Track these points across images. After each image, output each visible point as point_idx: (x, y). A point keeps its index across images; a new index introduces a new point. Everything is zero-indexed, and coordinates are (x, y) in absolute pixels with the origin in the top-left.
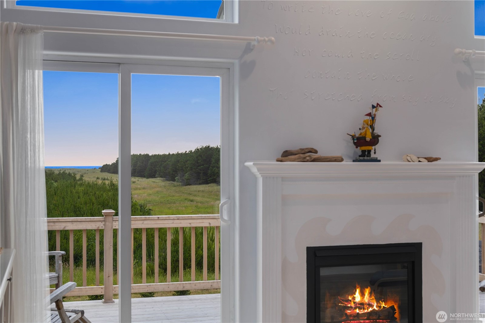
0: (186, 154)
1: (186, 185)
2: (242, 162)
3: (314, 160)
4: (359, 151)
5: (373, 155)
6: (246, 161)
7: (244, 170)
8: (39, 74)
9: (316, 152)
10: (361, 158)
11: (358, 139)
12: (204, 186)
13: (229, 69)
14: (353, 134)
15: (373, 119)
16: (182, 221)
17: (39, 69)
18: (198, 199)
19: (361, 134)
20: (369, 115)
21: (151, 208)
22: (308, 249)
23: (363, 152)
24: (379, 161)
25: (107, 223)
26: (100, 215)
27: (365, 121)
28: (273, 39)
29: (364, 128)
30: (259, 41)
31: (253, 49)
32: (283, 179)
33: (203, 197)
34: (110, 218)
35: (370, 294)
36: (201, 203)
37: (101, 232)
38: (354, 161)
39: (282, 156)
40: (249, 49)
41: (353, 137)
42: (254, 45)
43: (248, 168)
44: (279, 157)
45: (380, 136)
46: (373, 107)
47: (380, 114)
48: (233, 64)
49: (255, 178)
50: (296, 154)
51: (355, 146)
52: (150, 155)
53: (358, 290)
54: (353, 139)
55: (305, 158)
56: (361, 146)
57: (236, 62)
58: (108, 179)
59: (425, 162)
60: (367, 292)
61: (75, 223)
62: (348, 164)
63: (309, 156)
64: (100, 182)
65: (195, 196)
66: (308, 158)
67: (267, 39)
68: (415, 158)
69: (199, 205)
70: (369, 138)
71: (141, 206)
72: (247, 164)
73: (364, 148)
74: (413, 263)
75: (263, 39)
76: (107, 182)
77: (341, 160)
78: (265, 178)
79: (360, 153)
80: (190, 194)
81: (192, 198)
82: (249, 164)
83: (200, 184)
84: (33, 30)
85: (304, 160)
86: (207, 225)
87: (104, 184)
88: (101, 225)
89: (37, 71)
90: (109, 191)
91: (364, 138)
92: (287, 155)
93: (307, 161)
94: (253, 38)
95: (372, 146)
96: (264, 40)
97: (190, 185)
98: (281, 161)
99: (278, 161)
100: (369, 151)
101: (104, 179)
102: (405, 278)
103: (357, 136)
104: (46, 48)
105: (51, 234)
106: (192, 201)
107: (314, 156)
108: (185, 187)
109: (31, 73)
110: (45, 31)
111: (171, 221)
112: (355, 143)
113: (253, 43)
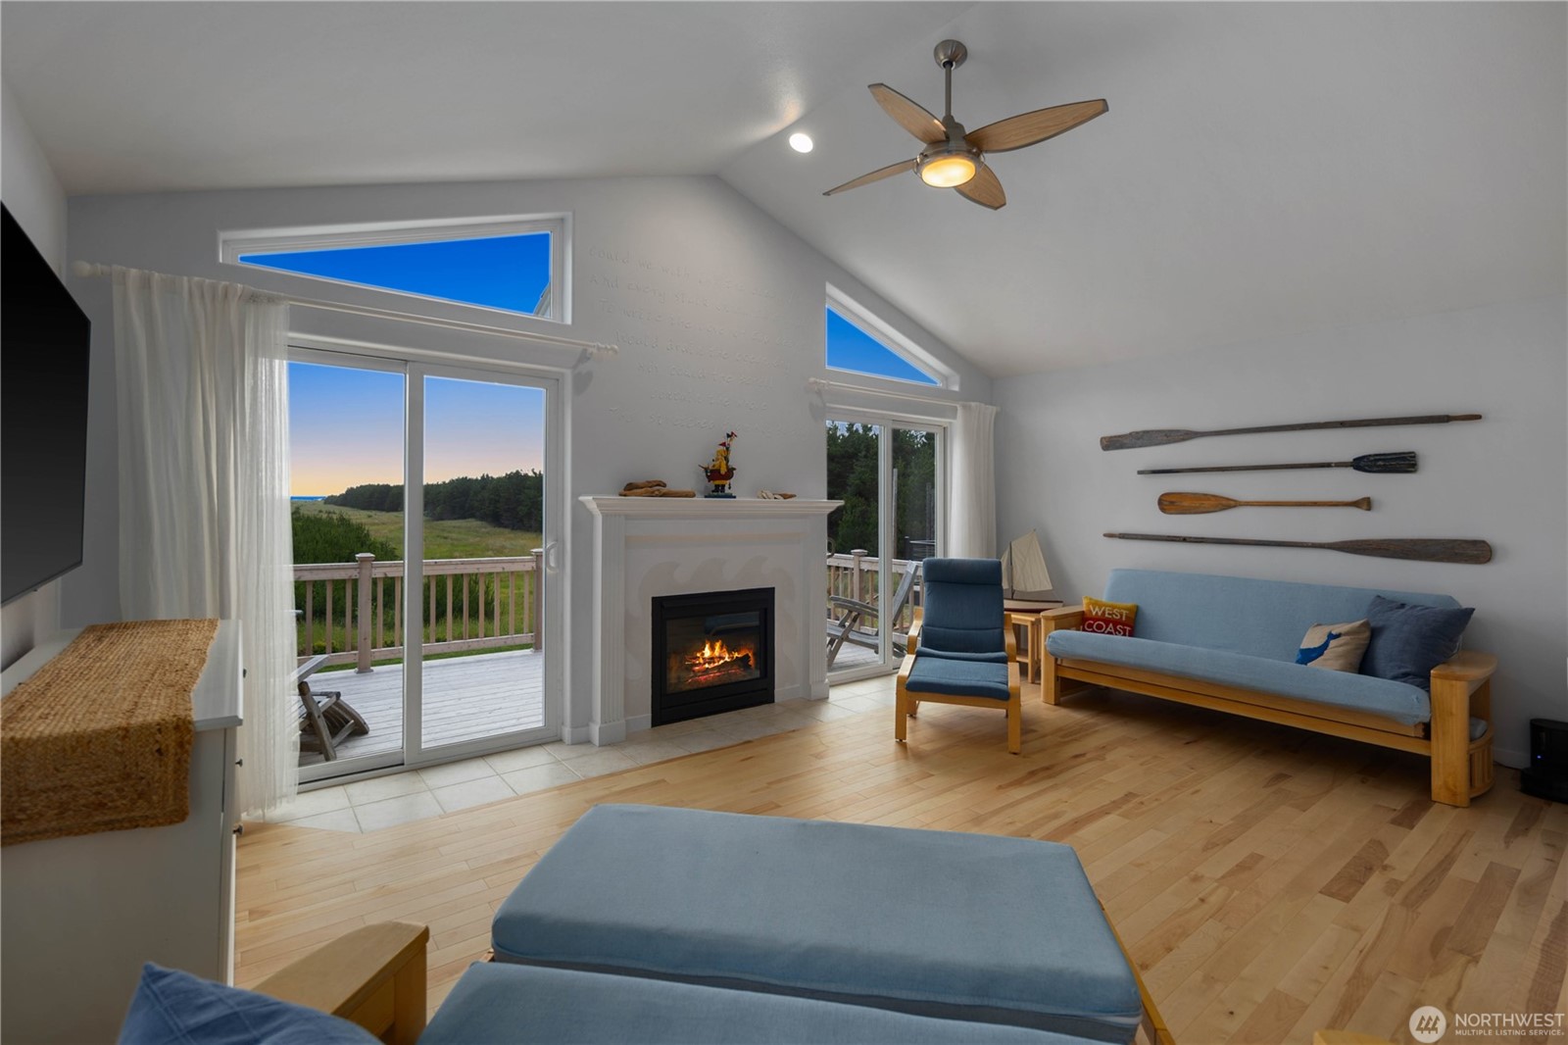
0: (438, 485)
1: (438, 520)
2: (575, 495)
3: (664, 495)
4: (712, 485)
5: (727, 491)
6: (580, 495)
7: (578, 508)
8: (281, 368)
9: (665, 485)
10: (716, 494)
11: (712, 471)
12: (460, 521)
13: (558, 380)
14: (706, 466)
15: (728, 449)
16: (467, 566)
17: (281, 358)
18: (454, 536)
19: (714, 466)
20: (724, 444)
21: (394, 546)
22: (654, 599)
23: (717, 486)
24: (735, 497)
25: (364, 571)
26: (354, 560)
27: (718, 452)
28: (616, 347)
29: (718, 459)
30: (599, 349)
31: (589, 359)
32: (628, 517)
33: (459, 533)
34: (368, 565)
35: (722, 647)
36: (457, 540)
37: (355, 582)
38: (706, 497)
39: (625, 490)
40: (584, 357)
41: (706, 469)
42: (591, 354)
43: (582, 504)
44: (622, 491)
45: (734, 469)
46: (728, 436)
47: (734, 444)
48: (563, 374)
49: (591, 516)
50: (642, 488)
51: (707, 480)
52: (392, 485)
53: (707, 646)
54: (707, 472)
55: (653, 492)
56: (714, 480)
57: (568, 373)
58: (335, 513)
59: (782, 499)
60: (718, 646)
61: (315, 572)
62: (699, 499)
63: (658, 490)
64: (325, 516)
65: (449, 532)
66: (657, 493)
67: (609, 347)
68: (770, 495)
69: (456, 543)
70: (723, 471)
71: (382, 544)
72: (581, 498)
73: (718, 482)
74: (766, 609)
75: (603, 346)
76: (335, 517)
77: (694, 496)
78: (605, 517)
79: (714, 488)
80: (443, 530)
81: (446, 535)
82: (587, 499)
83: (455, 519)
84: (271, 300)
85: (652, 495)
86: (501, 570)
87: (331, 519)
88: (354, 574)
89: (277, 362)
90: (339, 526)
91: (719, 471)
92: (630, 489)
93: (656, 496)
94: (593, 344)
95: (727, 479)
96: (606, 348)
97: (442, 519)
98: (625, 495)
99: (621, 495)
100: (723, 486)
101: (330, 513)
102: (757, 623)
103: (710, 468)
104: (292, 329)
105: (300, 587)
106: (445, 538)
107: (664, 490)
108: (435, 522)
109: (268, 364)
110: (291, 303)
111: (452, 567)
112: (708, 476)
113: (590, 350)
